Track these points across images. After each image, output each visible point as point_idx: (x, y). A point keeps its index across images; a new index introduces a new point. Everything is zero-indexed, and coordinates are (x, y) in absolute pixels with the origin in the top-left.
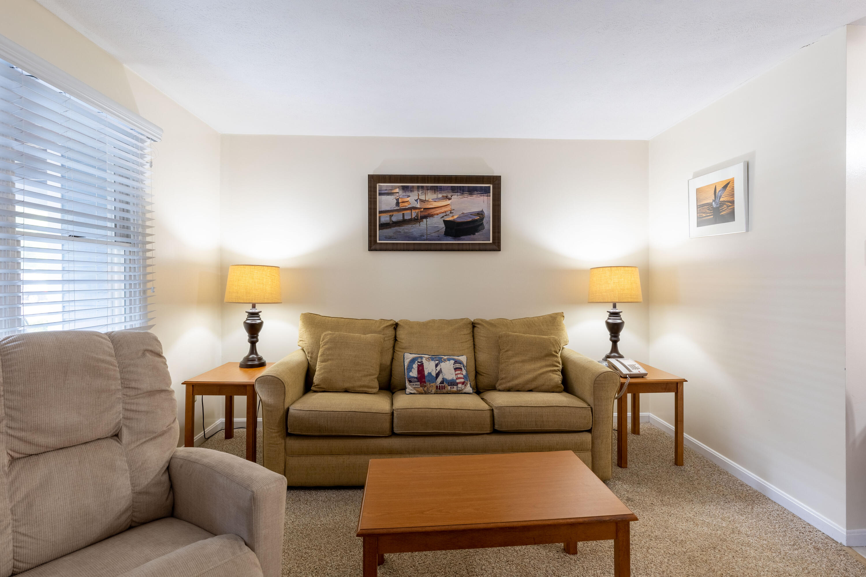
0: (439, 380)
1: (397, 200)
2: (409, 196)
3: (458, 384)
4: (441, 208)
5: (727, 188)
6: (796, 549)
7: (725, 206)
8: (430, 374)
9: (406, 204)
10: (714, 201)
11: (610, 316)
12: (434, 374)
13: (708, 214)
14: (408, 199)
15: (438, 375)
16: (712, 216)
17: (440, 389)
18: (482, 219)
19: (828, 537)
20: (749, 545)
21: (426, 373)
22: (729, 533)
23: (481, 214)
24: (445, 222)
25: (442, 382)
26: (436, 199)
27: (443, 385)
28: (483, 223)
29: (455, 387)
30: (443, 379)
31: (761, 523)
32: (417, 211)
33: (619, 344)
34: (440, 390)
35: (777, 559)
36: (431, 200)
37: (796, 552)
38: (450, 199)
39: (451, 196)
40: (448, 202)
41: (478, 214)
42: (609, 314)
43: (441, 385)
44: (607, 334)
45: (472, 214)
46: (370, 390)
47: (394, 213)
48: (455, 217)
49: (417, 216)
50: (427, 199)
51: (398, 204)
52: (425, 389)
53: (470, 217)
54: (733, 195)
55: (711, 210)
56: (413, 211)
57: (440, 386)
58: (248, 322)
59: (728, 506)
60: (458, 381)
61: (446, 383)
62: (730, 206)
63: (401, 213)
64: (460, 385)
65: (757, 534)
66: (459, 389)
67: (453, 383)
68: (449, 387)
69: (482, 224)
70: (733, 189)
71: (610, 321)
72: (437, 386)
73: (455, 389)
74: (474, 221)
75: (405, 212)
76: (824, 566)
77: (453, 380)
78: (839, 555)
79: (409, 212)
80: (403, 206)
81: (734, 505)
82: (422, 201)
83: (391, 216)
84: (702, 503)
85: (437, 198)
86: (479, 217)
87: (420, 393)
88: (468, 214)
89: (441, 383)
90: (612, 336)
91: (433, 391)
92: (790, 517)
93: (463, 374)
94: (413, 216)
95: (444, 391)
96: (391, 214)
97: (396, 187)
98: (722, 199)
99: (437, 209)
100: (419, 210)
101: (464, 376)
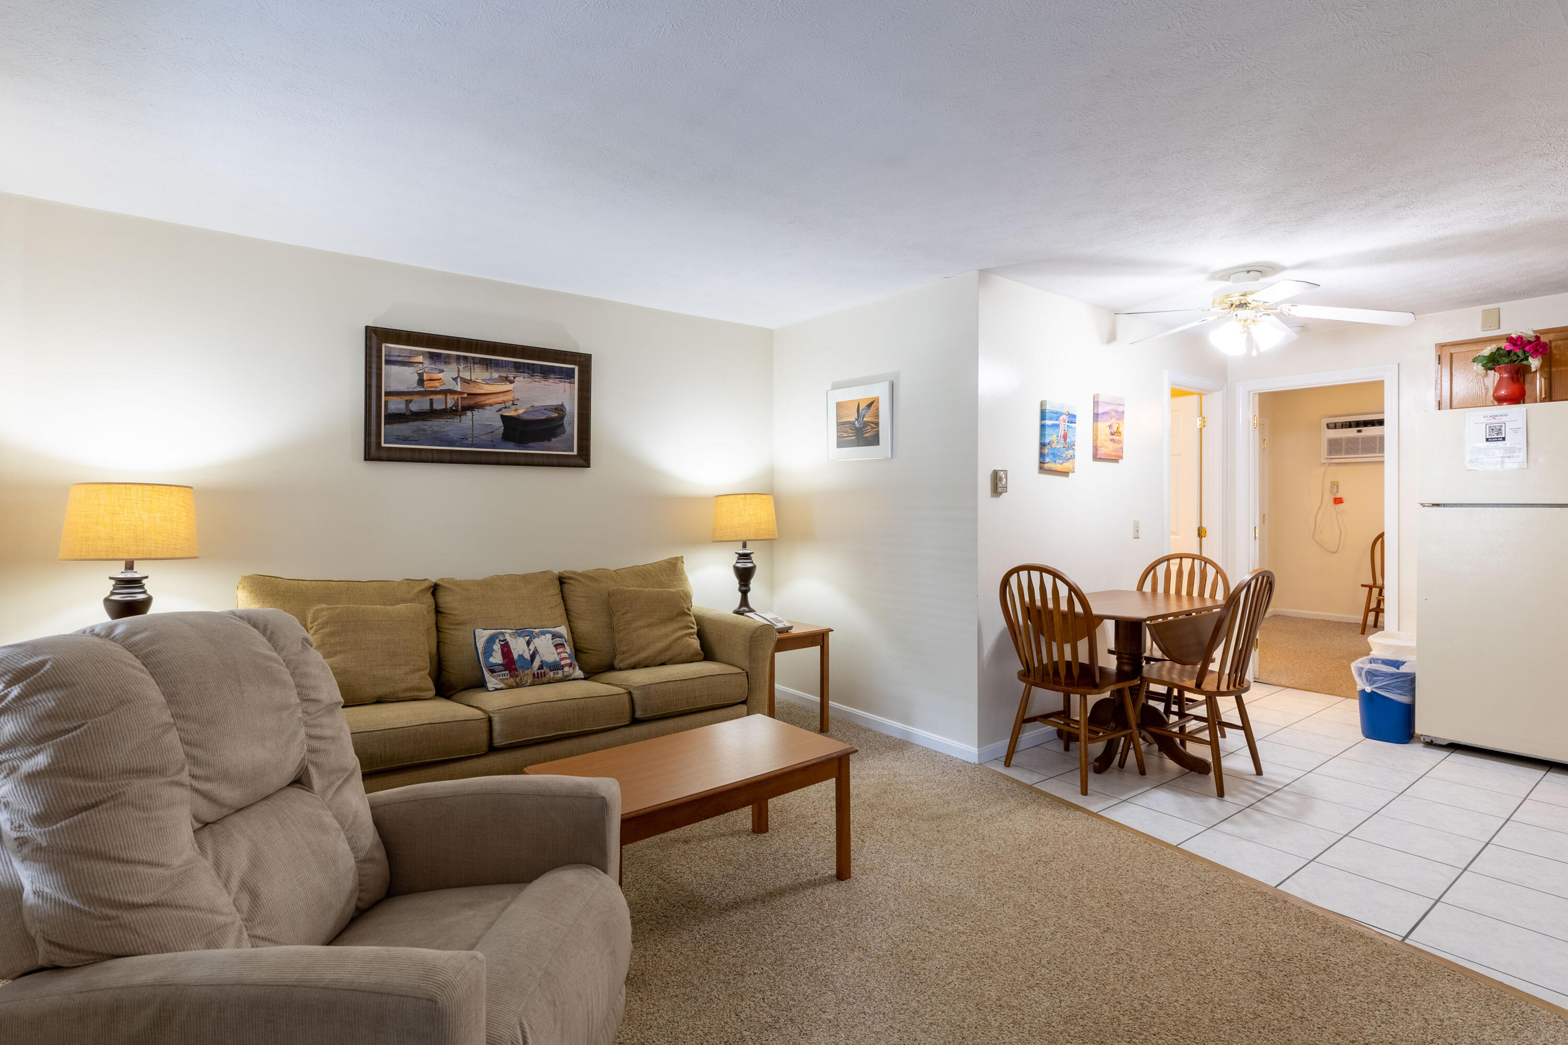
0: (537, 664)
1: (421, 375)
2: (442, 371)
3: (563, 666)
4: (497, 395)
5: (872, 408)
6: (945, 776)
7: (869, 427)
8: (521, 656)
9: (436, 384)
10: (857, 420)
11: (739, 559)
12: (527, 656)
13: (850, 435)
14: (441, 376)
15: (533, 657)
16: (855, 437)
17: (538, 677)
18: (562, 418)
19: (964, 761)
20: (911, 782)
21: (515, 656)
22: (892, 778)
23: (560, 409)
24: (503, 418)
25: (541, 667)
26: (489, 380)
27: (543, 671)
28: (563, 423)
29: (560, 672)
30: (541, 662)
31: (914, 763)
32: (456, 397)
33: (749, 594)
34: (539, 679)
35: (935, 787)
36: (480, 381)
37: (946, 778)
38: (512, 382)
39: (514, 378)
40: (509, 387)
41: (556, 409)
42: (737, 555)
43: (539, 671)
44: (735, 582)
45: (547, 408)
47: (415, 398)
48: (521, 411)
49: (456, 405)
50: (473, 379)
51: (421, 381)
52: (518, 680)
53: (543, 413)
54: (877, 416)
55: (853, 430)
56: (449, 397)
57: (538, 673)
59: (883, 757)
60: (563, 663)
61: (547, 667)
62: (874, 428)
63: (428, 398)
64: (566, 669)
65: (914, 773)
66: (565, 674)
67: (556, 667)
68: (552, 674)
69: (562, 425)
70: (878, 409)
71: (739, 565)
72: (534, 674)
73: (560, 674)
74: (549, 420)
75: (434, 397)
76: (967, 782)
77: (555, 662)
78: (975, 771)
79: (441, 397)
80: (431, 387)
81: (888, 755)
82: (465, 381)
83: (408, 402)
84: (860, 760)
85: (491, 379)
86: (557, 415)
87: (511, 687)
88: (541, 408)
89: (539, 669)
90: (741, 585)
91: (529, 681)
92: (934, 754)
93: (566, 652)
94: (449, 406)
95: (545, 679)
96: (408, 398)
97: (418, 354)
98: (865, 419)
99: (490, 397)
100: (460, 396)
101: (569, 655)
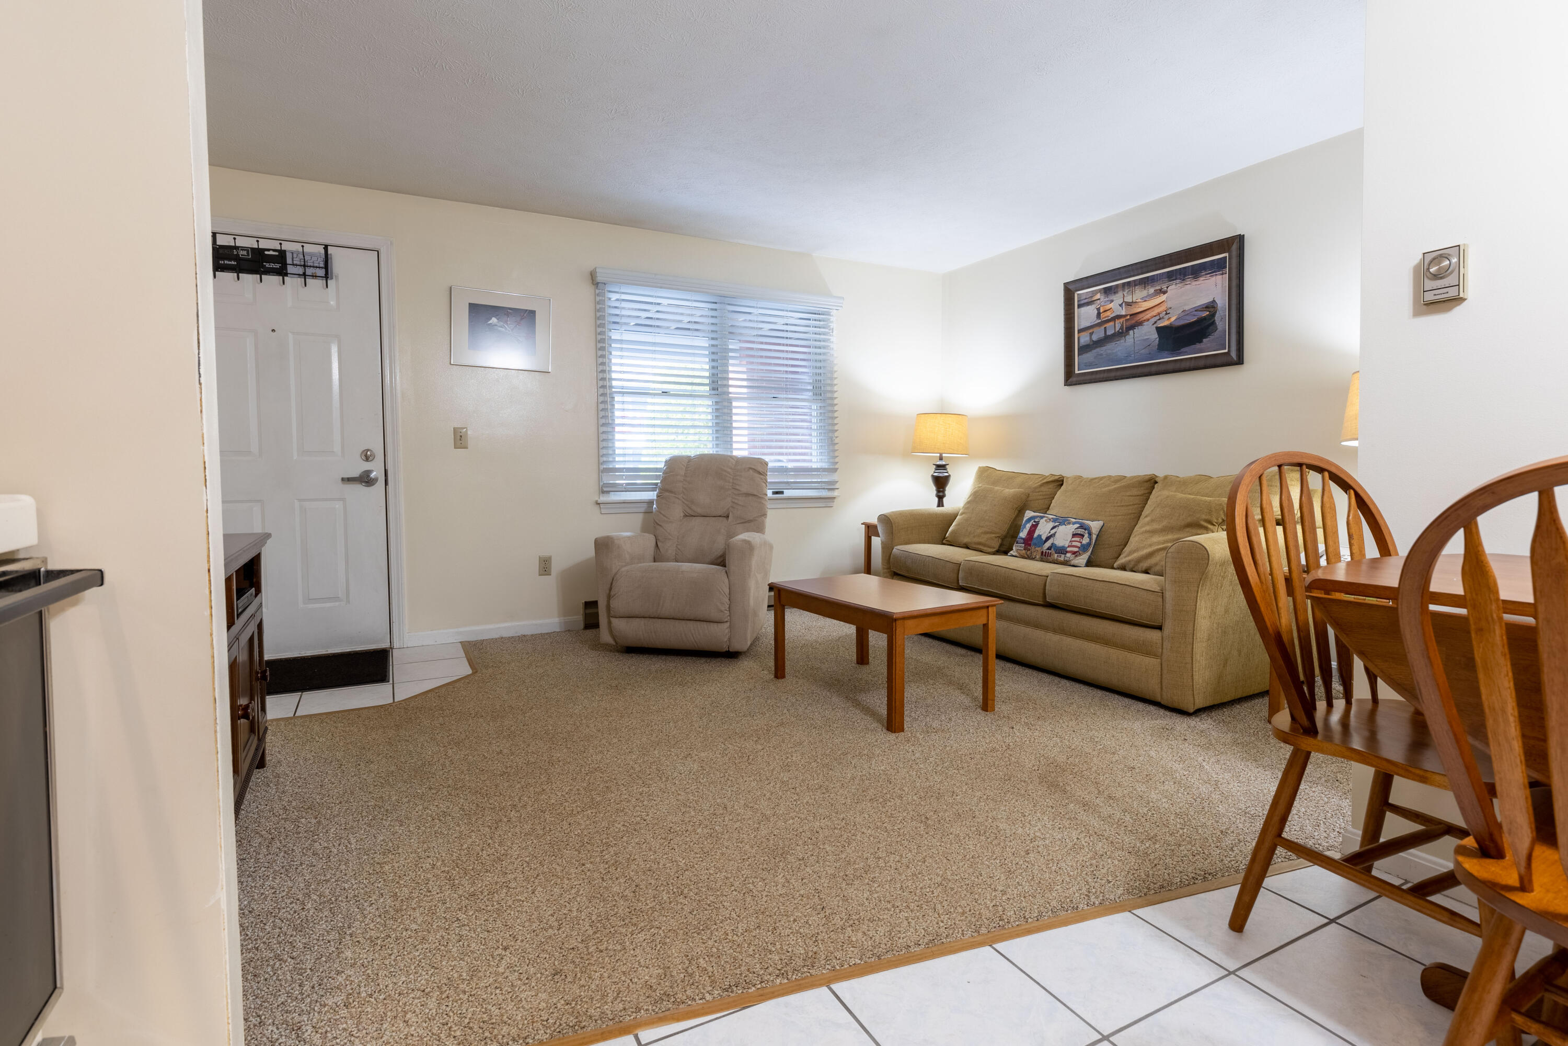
0: (1048, 544)
1: (1098, 309)
2: (1112, 301)
3: (1067, 552)
4: (1153, 310)
8: (1040, 536)
9: (1108, 313)
12: (1044, 538)
14: (1111, 305)
15: (1048, 539)
17: (1045, 556)
18: (1213, 315)
21: (1036, 535)
23: (1211, 307)
24: (1158, 329)
25: (1049, 548)
26: (1146, 297)
27: (1050, 551)
28: (1214, 320)
29: (1063, 556)
30: (1052, 544)
32: (1121, 320)
34: (1045, 557)
36: (1139, 300)
38: (1165, 293)
39: (1167, 287)
40: (1163, 298)
41: (1206, 307)
43: (1047, 551)
45: (1197, 309)
46: (985, 549)
47: (1095, 330)
48: (1173, 319)
49: (1122, 328)
50: (1134, 301)
51: (1099, 314)
52: (1029, 552)
53: (1194, 315)
56: (1117, 322)
57: (1046, 552)
58: (936, 474)
60: (1069, 549)
61: (1054, 549)
63: (1103, 328)
64: (1068, 555)
66: (1066, 558)
67: (1062, 551)
68: (1056, 555)
69: (1213, 323)
72: (1042, 552)
73: (1062, 558)
74: (1201, 321)
75: (1107, 325)
77: (1063, 547)
79: (1112, 324)
80: (1105, 317)
82: (1129, 304)
83: (1091, 334)
85: (1149, 295)
86: (1208, 313)
87: (1023, 557)
88: (1191, 310)
89: (1048, 549)
91: (1037, 557)
93: (1081, 543)
94: (1117, 329)
95: (1050, 559)
96: (1091, 331)
97: (1095, 293)
99: (1147, 312)
100: (1124, 319)
101: (1082, 545)
